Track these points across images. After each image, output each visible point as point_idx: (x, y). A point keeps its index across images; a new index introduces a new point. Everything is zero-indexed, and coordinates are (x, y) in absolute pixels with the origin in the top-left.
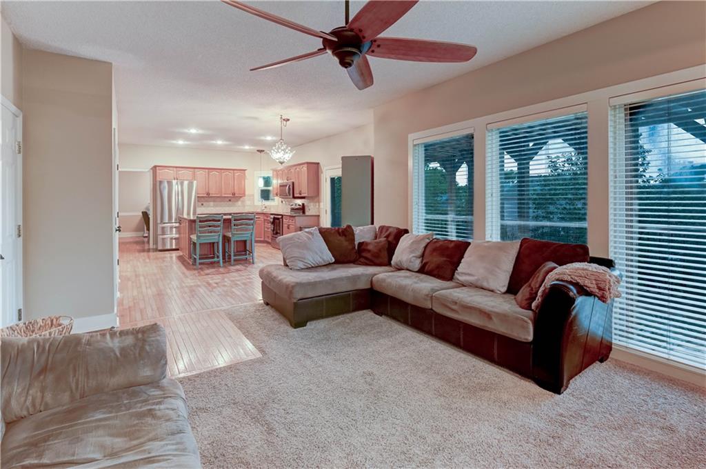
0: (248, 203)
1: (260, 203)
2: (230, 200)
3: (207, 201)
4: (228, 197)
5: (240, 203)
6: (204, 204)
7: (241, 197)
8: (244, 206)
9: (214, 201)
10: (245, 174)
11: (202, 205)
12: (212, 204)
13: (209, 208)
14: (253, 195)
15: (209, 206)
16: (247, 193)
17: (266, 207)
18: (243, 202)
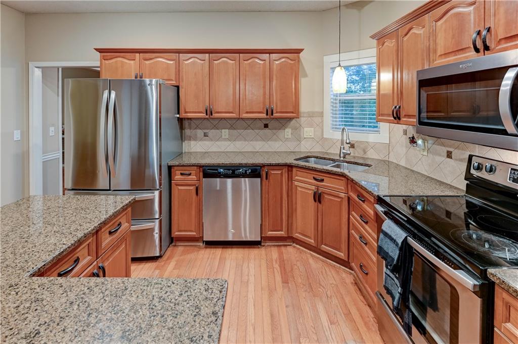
0: (308, 132)
1: (337, 135)
2: (266, 126)
3: (215, 127)
4: (260, 119)
5: (288, 132)
6: (211, 133)
7: (291, 119)
8: (299, 139)
9: (232, 127)
10: (299, 60)
11: (206, 135)
12: (225, 133)
13: (218, 143)
14: (321, 114)
15: (219, 139)
16: (304, 107)
17: (352, 146)
18: (295, 129)
